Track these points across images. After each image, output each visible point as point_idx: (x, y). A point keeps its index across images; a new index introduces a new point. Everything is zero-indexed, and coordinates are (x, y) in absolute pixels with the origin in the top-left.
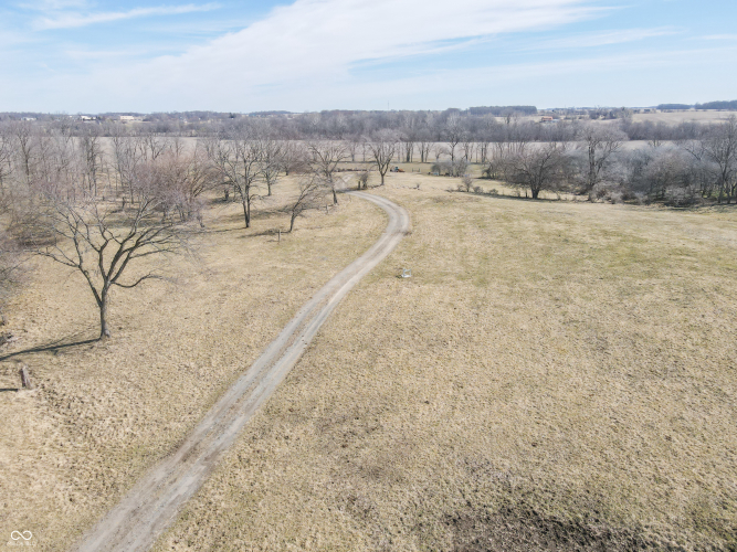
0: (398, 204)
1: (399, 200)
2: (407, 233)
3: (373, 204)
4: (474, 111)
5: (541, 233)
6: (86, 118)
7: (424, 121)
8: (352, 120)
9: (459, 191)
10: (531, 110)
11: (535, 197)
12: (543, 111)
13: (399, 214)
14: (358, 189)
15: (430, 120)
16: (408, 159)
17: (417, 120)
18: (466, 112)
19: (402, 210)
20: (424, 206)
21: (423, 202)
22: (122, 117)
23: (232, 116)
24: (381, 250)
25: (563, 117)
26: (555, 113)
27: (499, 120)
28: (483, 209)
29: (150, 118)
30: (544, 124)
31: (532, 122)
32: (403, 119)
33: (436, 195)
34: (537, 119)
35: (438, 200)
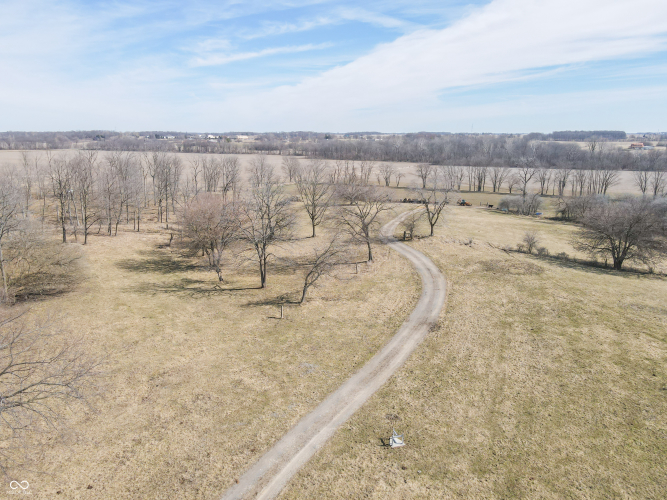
0: (440, 268)
1: (443, 261)
2: (435, 327)
3: (412, 266)
4: (557, 136)
5: (622, 361)
6: (212, 137)
7: (502, 147)
8: (433, 145)
9: (519, 251)
10: (620, 136)
11: (617, 268)
12: (633, 136)
13: (436, 288)
14: (403, 239)
15: (509, 144)
16: (480, 188)
17: (495, 146)
18: (550, 136)
19: (441, 280)
20: (469, 276)
21: (470, 269)
22: (240, 137)
23: (328, 137)
24: (388, 359)
25: (655, 143)
26: (646, 139)
27: (583, 146)
28: (543, 291)
29: (260, 137)
30: (633, 152)
31: (620, 149)
32: (482, 143)
33: (488, 258)
34: (625, 145)
35: (489, 267)
